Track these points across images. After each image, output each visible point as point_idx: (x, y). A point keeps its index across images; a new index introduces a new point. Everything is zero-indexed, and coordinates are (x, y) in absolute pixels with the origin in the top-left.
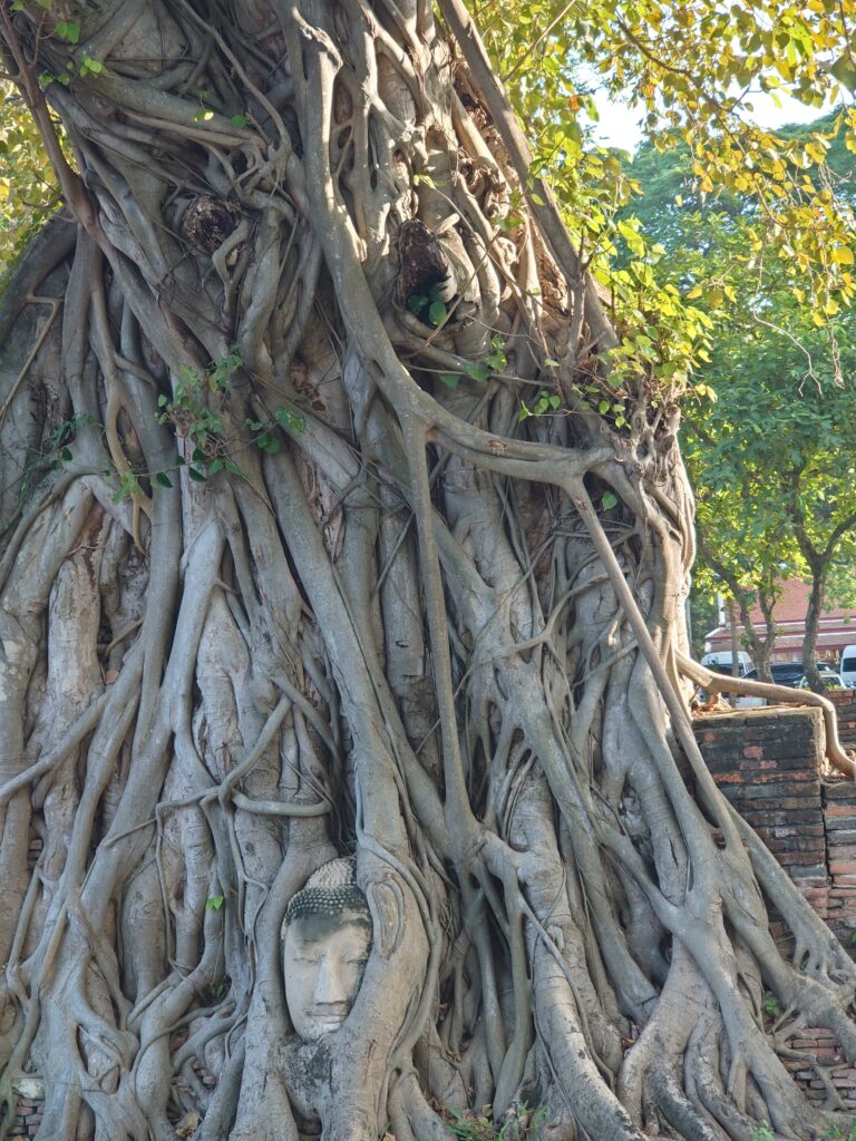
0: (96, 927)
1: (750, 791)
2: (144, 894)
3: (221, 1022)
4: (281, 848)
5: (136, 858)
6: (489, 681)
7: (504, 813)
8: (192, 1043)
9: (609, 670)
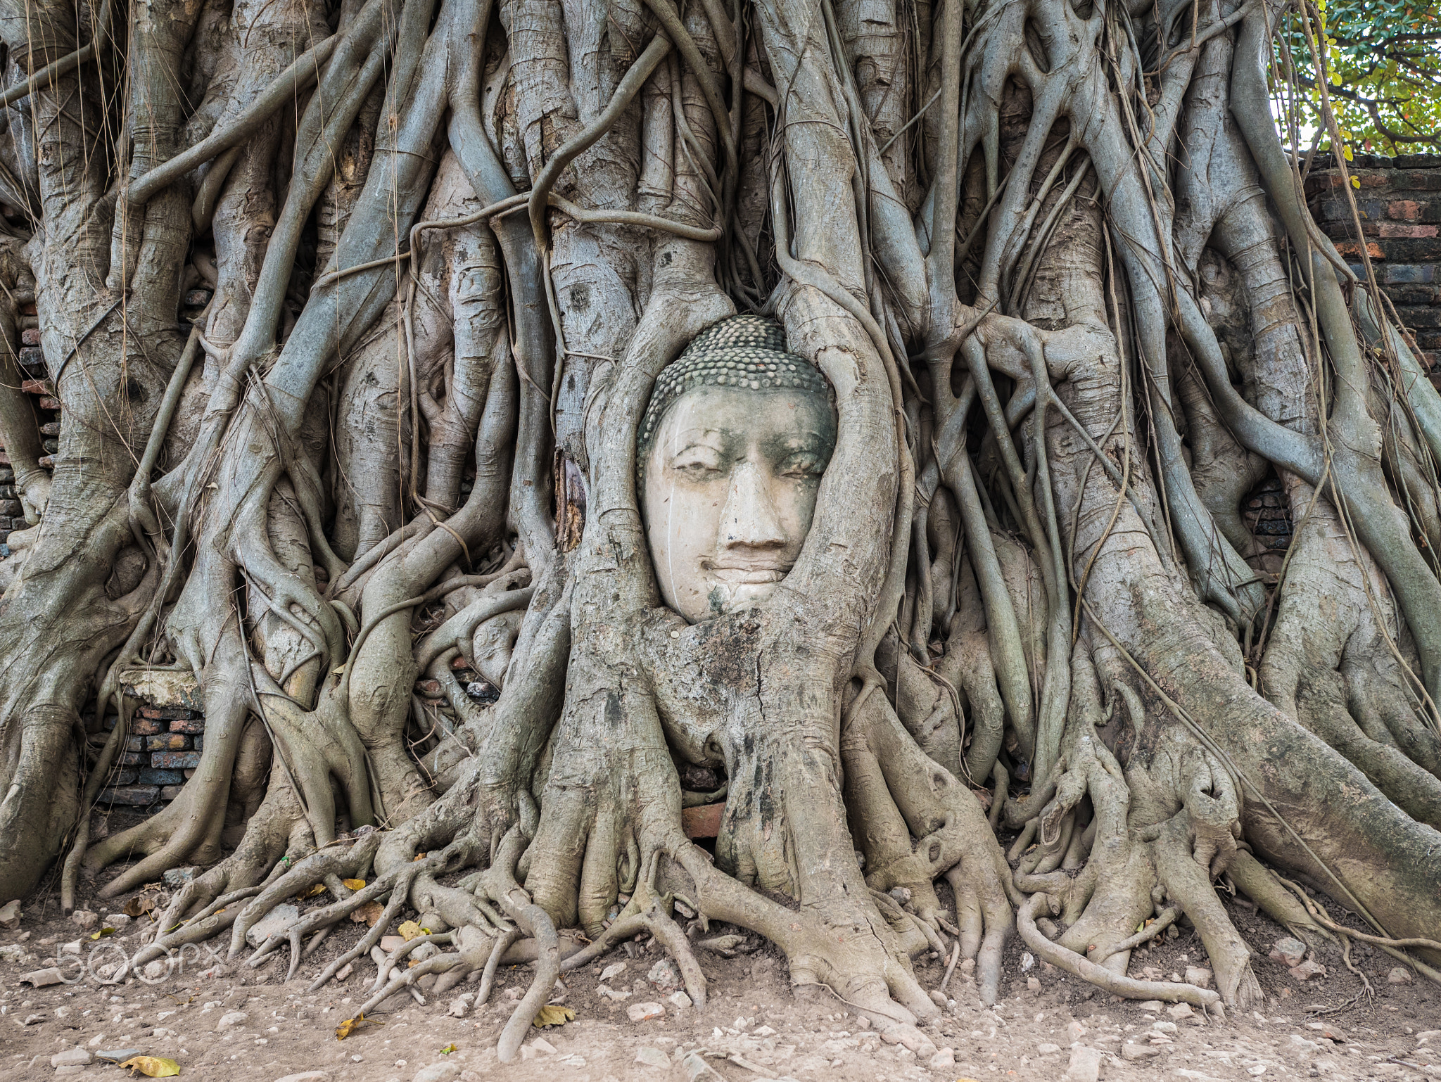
0: (292, 423)
2: (378, 375)
3: (504, 597)
4: (634, 297)
5: (367, 316)
6: (1017, 39)
7: (1014, 271)
8: (453, 627)
9: (1204, 46)
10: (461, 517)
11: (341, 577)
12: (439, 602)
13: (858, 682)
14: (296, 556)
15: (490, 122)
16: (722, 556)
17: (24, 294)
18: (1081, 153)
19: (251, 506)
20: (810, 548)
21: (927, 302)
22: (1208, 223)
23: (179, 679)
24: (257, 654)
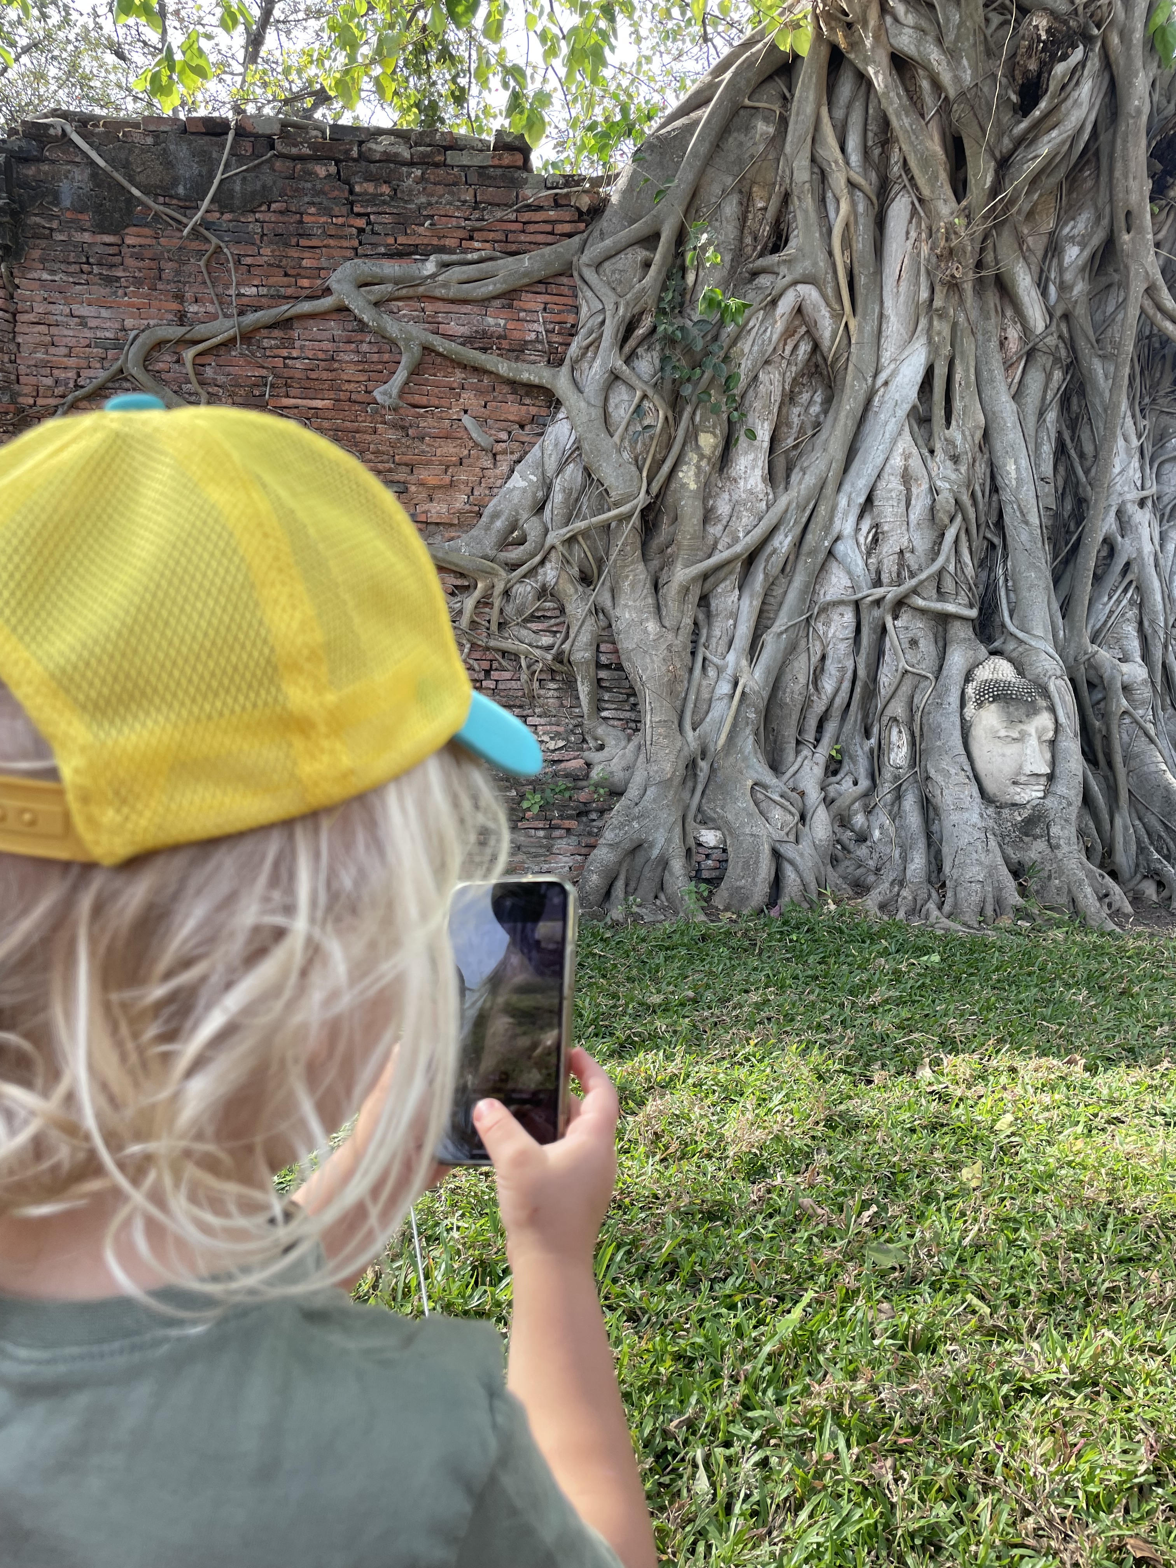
3: (857, 789)
4: (936, 644)
5: (792, 646)
6: (1113, 521)
10: (824, 747)
16: (1023, 779)
18: (1136, 578)
23: (718, 833)
24: (768, 823)
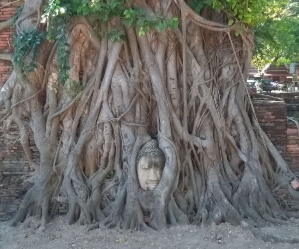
0: (79, 155)
1: (267, 125)
2: (92, 147)
3: (115, 183)
4: (135, 136)
5: (90, 137)
6: (197, 91)
7: (198, 128)
8: (107, 189)
9: (231, 89)
10: (106, 169)
11: (88, 181)
12: (104, 184)
13: (170, 199)
14: (81, 178)
15: (110, 105)
16: (149, 182)
17: (30, 132)
18: (208, 110)
19: (73, 170)
20: (161, 181)
21: (183, 135)
22: (232, 119)
23: (63, 198)
24: (77, 195)
